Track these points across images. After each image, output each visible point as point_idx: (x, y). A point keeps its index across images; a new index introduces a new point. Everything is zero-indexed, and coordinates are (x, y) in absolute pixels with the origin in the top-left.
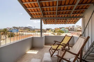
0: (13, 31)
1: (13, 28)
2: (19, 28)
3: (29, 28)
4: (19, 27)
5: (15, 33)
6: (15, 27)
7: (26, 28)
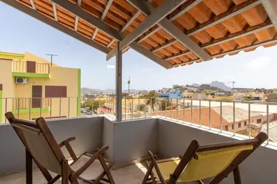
0: (171, 96)
1: (174, 88)
2: (186, 89)
3: (213, 88)
4: (187, 86)
5: (174, 102)
6: (178, 87)
7: (203, 88)
